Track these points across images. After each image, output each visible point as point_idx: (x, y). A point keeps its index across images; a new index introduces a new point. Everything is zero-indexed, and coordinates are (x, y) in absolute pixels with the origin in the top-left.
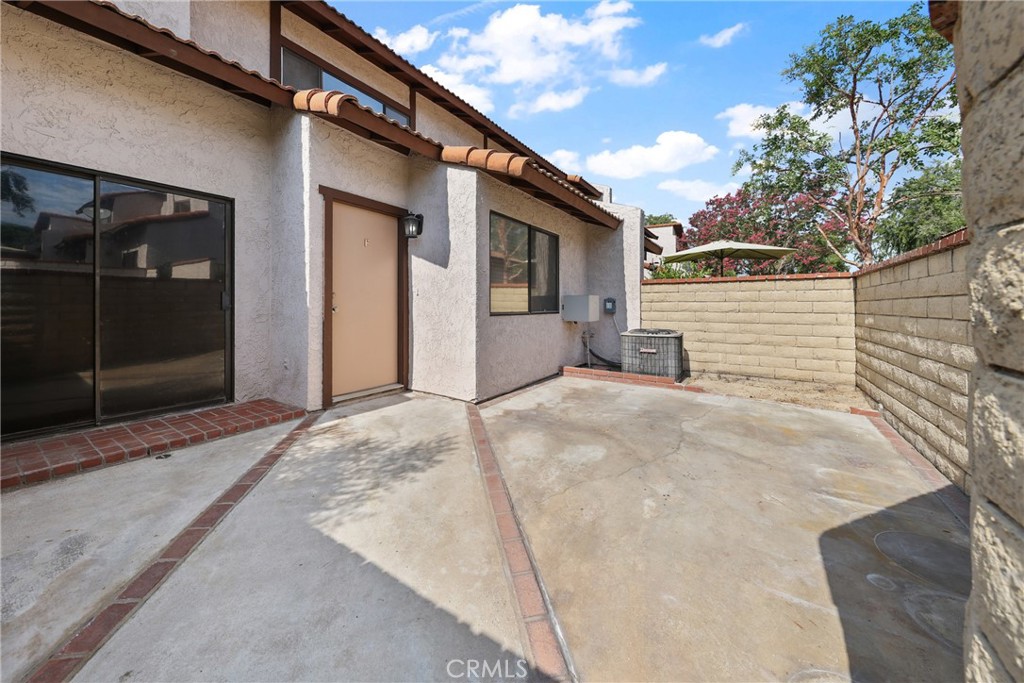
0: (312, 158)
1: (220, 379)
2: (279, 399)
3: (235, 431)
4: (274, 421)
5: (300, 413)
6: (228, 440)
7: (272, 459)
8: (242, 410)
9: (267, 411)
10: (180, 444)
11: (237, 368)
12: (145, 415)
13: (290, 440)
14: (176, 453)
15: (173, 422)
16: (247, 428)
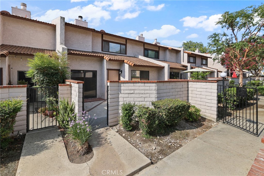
0: (106, 65)
1: (95, 95)
2: (102, 98)
3: (97, 101)
4: (101, 100)
5: (104, 100)
6: (96, 102)
7: (101, 103)
8: (98, 99)
9: (100, 99)
10: (92, 101)
11: (97, 93)
12: (88, 98)
13: (103, 102)
14: (92, 102)
15: (91, 99)
16: (98, 101)
